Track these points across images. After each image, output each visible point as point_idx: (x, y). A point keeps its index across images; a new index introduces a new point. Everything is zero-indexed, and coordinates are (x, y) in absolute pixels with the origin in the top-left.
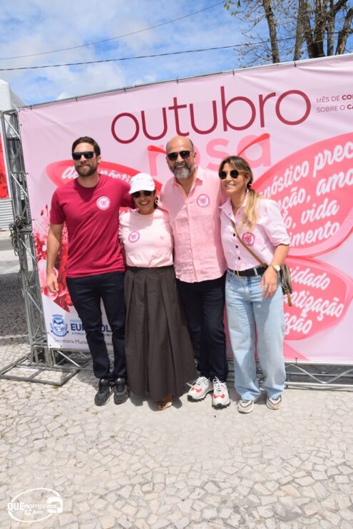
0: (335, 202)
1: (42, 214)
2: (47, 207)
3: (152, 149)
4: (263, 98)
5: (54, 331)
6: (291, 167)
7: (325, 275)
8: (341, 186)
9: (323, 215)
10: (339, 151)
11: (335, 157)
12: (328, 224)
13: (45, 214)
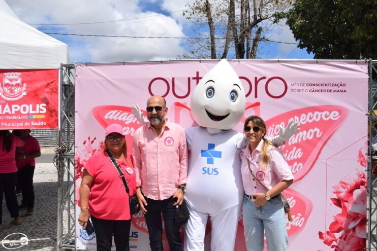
0: (300, 149)
1: (84, 143)
2: (89, 138)
3: (178, 104)
4: (258, 80)
5: (83, 235)
6: (273, 126)
7: (292, 198)
8: (304, 139)
9: (292, 158)
10: (303, 117)
11: (301, 121)
12: (295, 164)
13: (87, 143)
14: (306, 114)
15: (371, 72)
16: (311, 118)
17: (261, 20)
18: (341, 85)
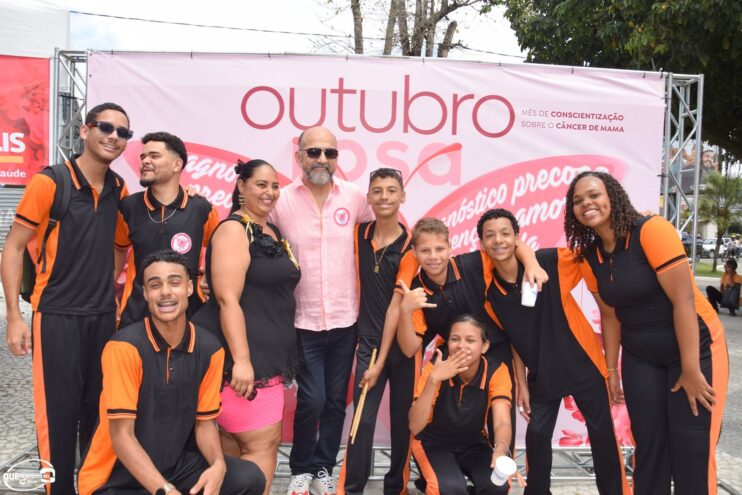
0: (534, 238)
4: (459, 98)
6: (486, 190)
8: (543, 219)
10: (543, 177)
11: (539, 183)
14: (549, 171)
15: (670, 96)
16: (556, 178)
17: (455, 6)
18: (615, 118)
